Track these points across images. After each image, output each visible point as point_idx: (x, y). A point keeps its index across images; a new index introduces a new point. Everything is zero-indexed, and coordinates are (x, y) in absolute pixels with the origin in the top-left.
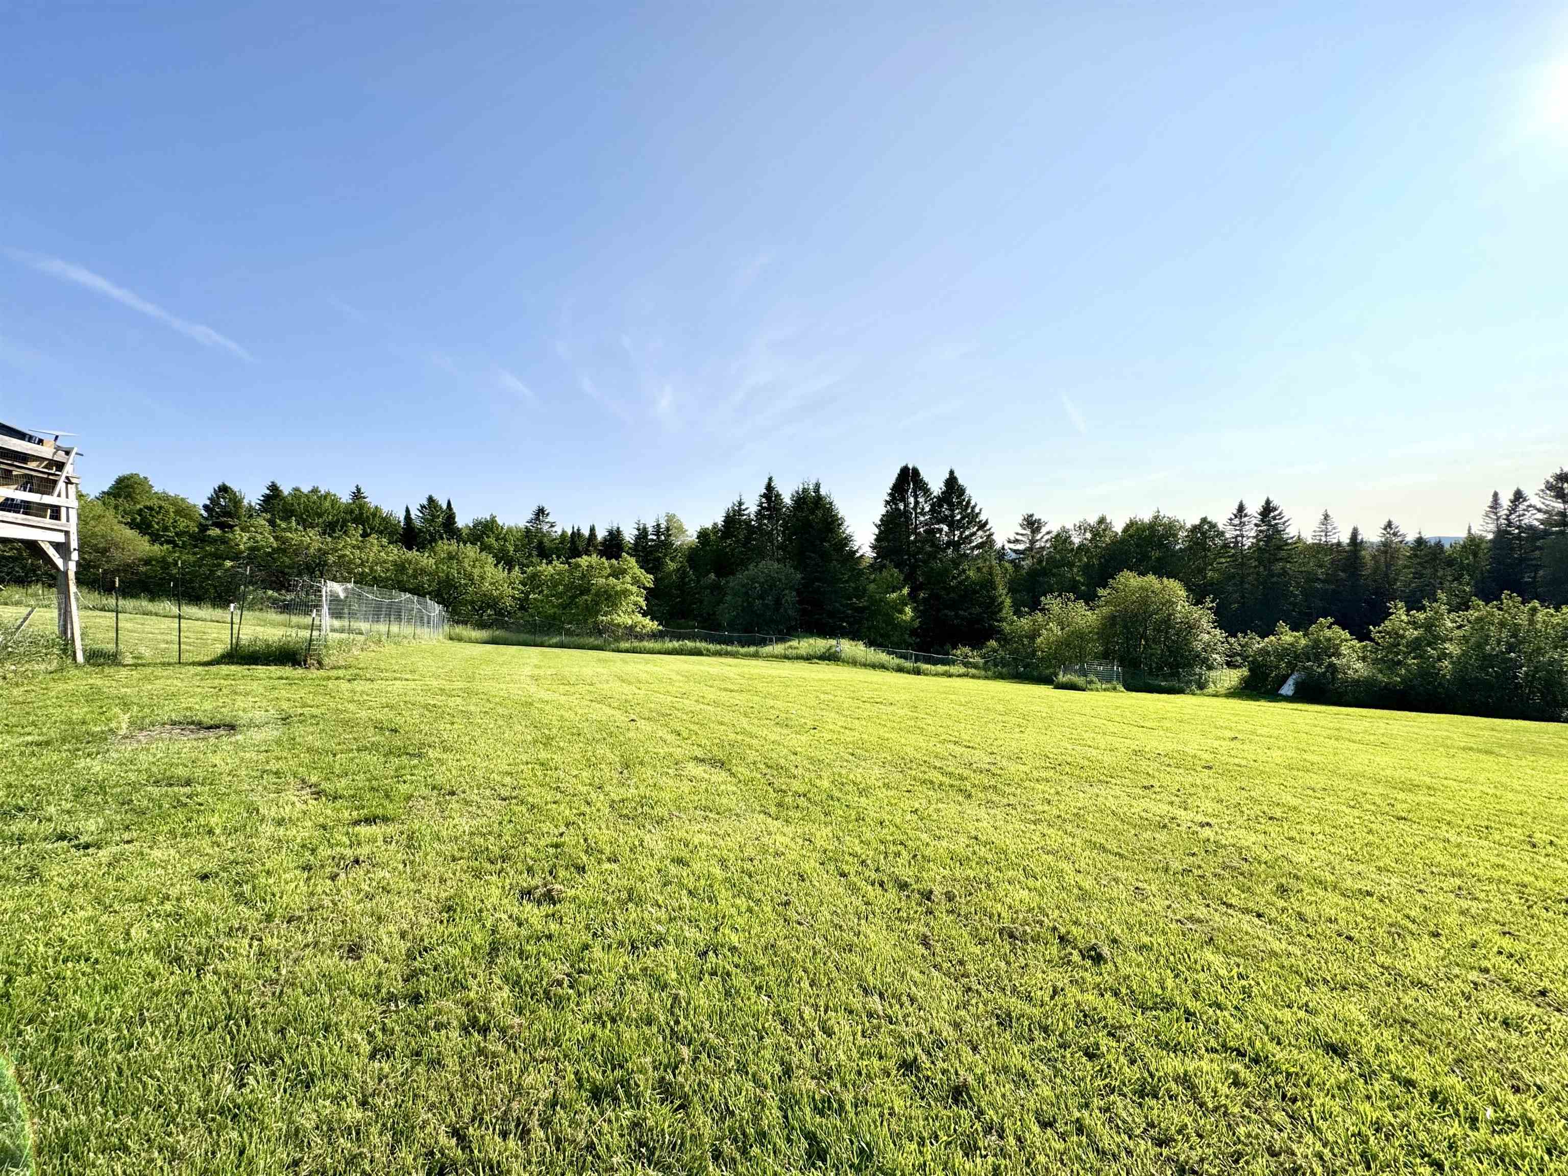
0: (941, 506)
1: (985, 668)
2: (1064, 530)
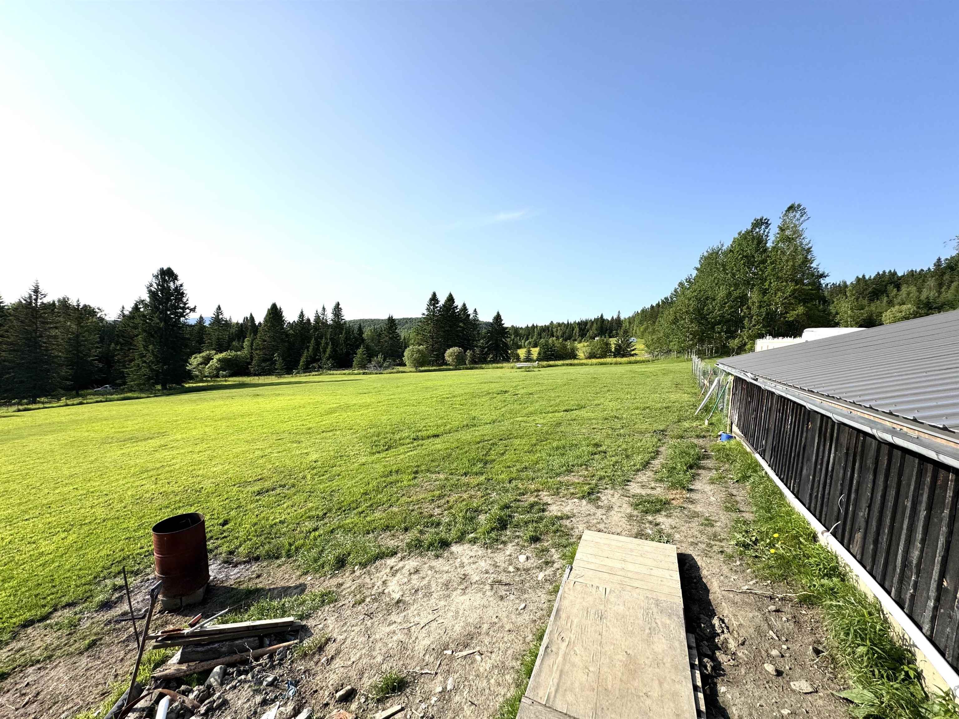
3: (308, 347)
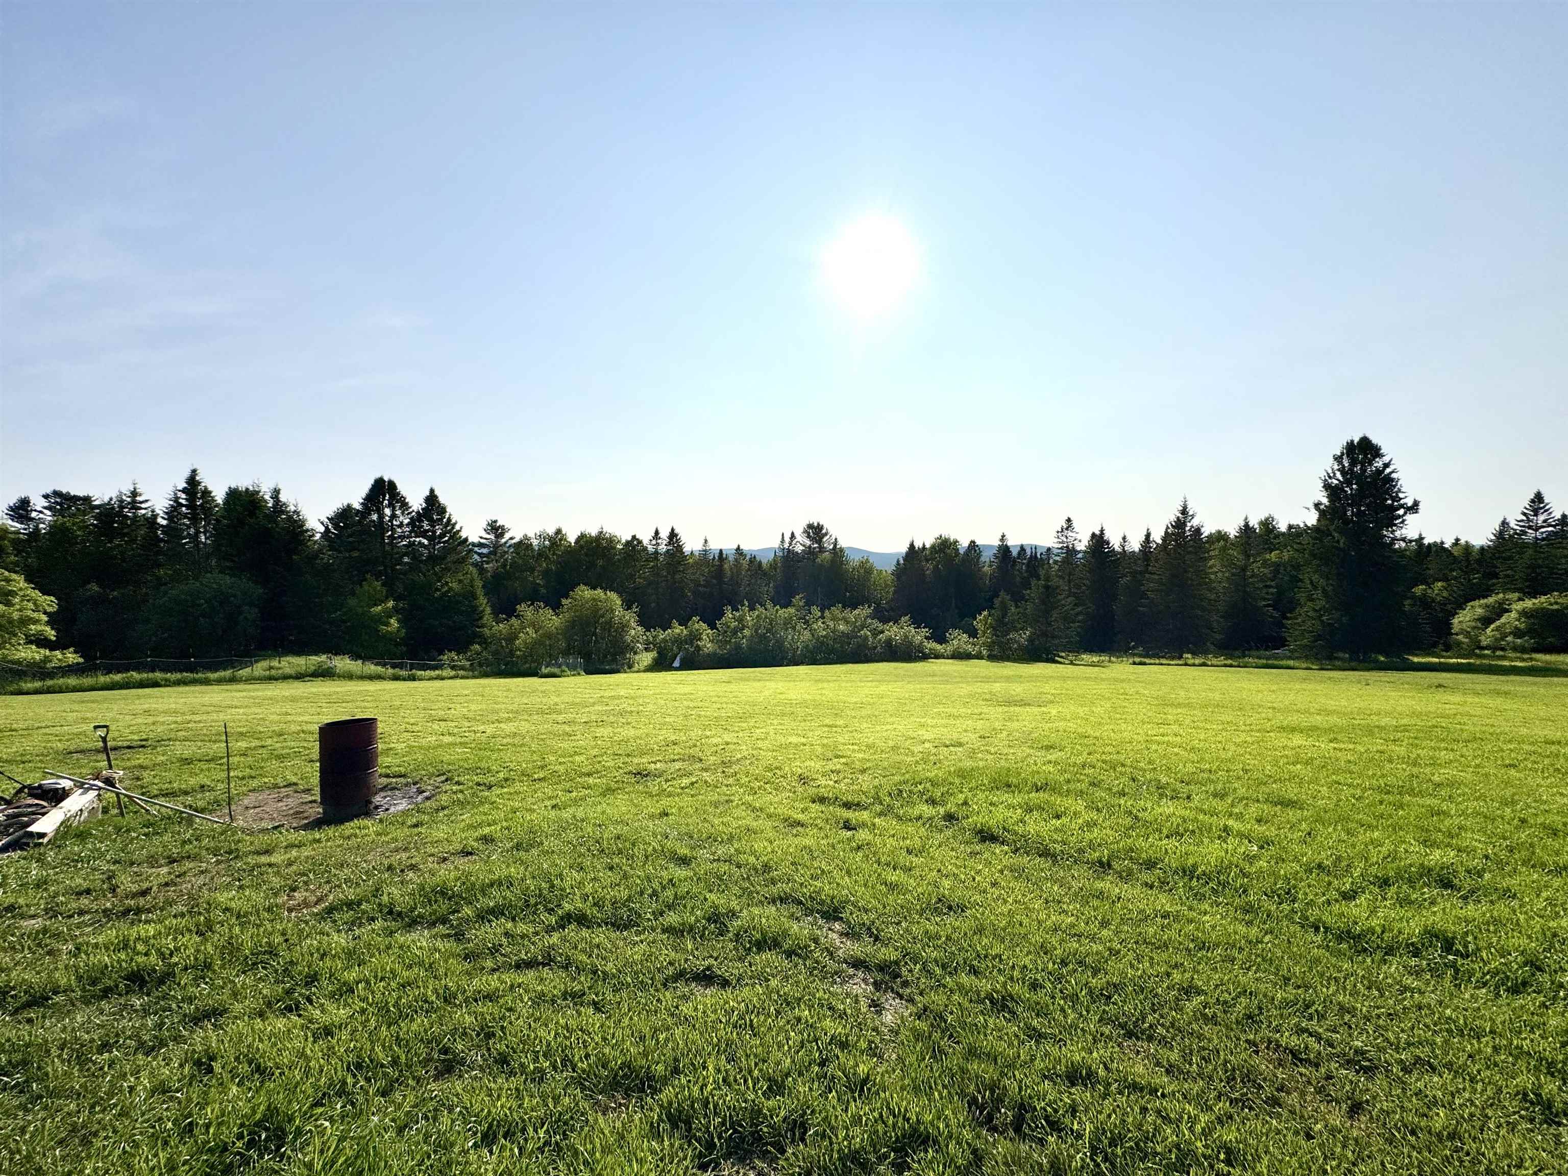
0: (421, 521)
1: (472, 668)
2: (526, 537)
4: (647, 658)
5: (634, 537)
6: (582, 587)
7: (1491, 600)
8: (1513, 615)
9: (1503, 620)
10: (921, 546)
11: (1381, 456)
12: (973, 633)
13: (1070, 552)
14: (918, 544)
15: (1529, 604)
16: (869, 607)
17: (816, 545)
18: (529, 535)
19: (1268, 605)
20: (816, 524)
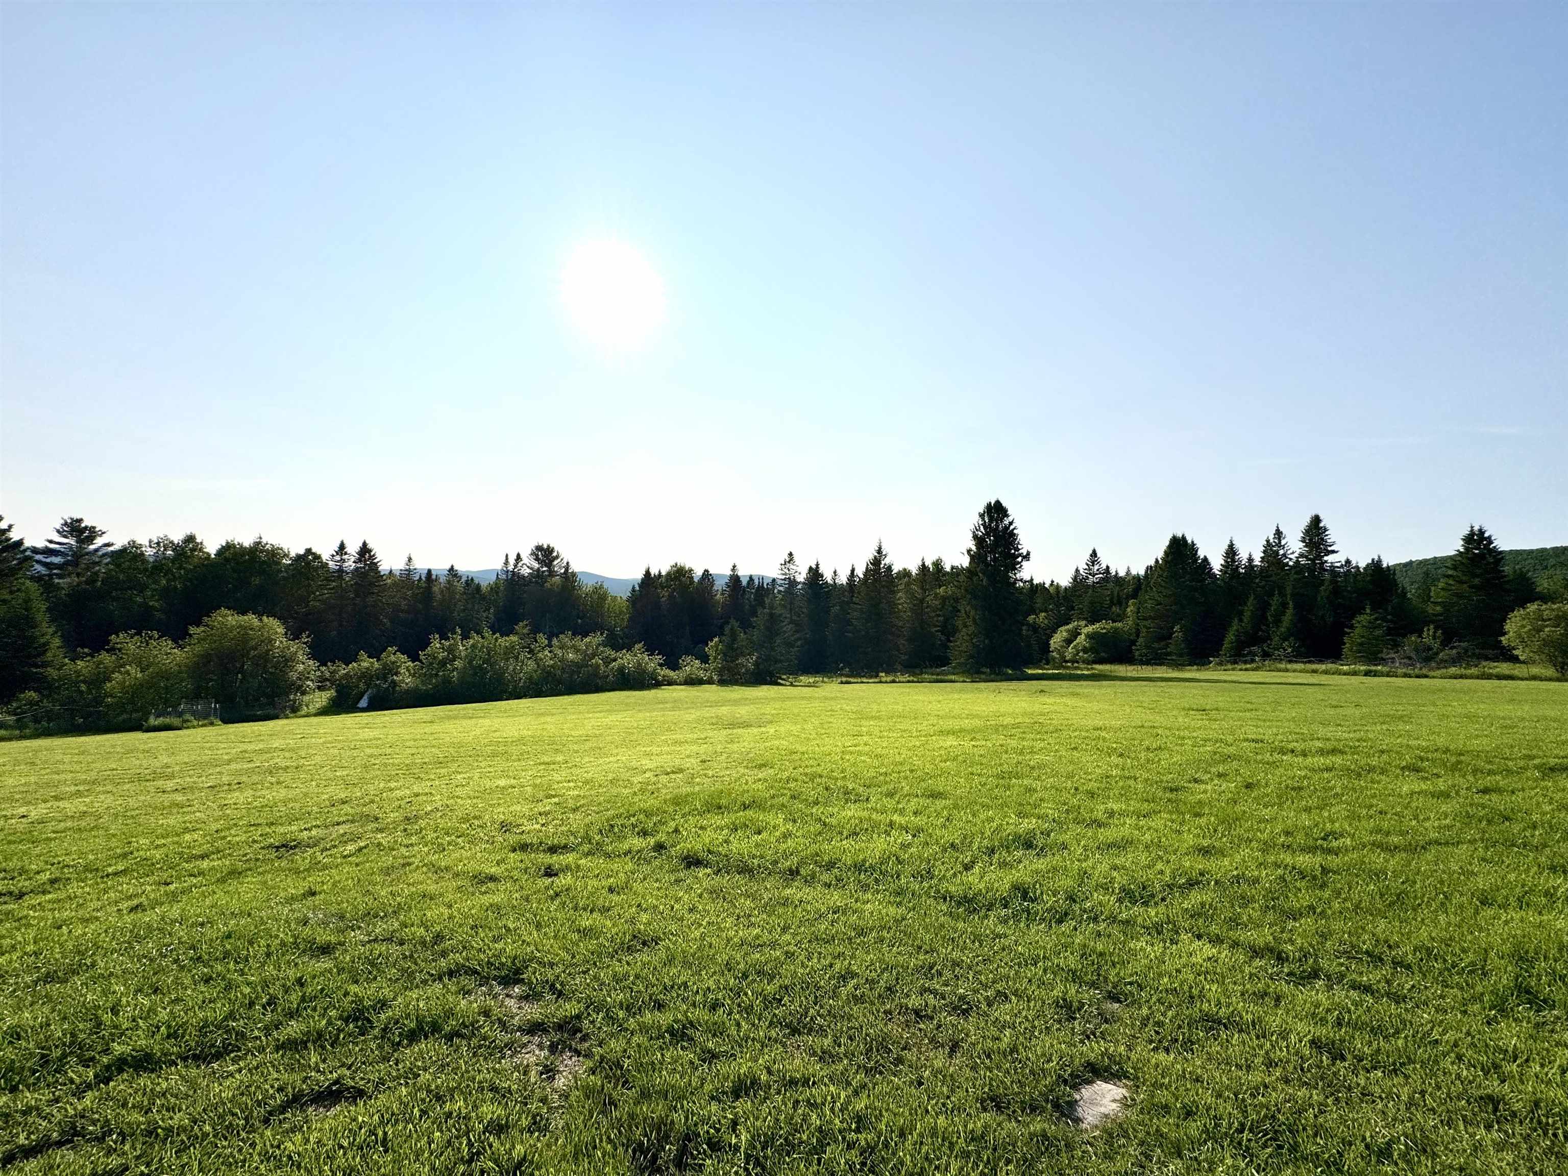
1: (19, 725)
2: (133, 544)
3: (1241, 614)
4: (321, 699)
5: (309, 551)
6: (224, 611)
7: (1070, 626)
8: (1083, 636)
9: (1077, 641)
10: (657, 573)
11: (1007, 516)
12: (704, 659)
13: (792, 583)
14: (654, 571)
15: (1090, 629)
16: (602, 634)
17: (545, 569)
18: (139, 542)
19: (937, 631)
20: (545, 546)
